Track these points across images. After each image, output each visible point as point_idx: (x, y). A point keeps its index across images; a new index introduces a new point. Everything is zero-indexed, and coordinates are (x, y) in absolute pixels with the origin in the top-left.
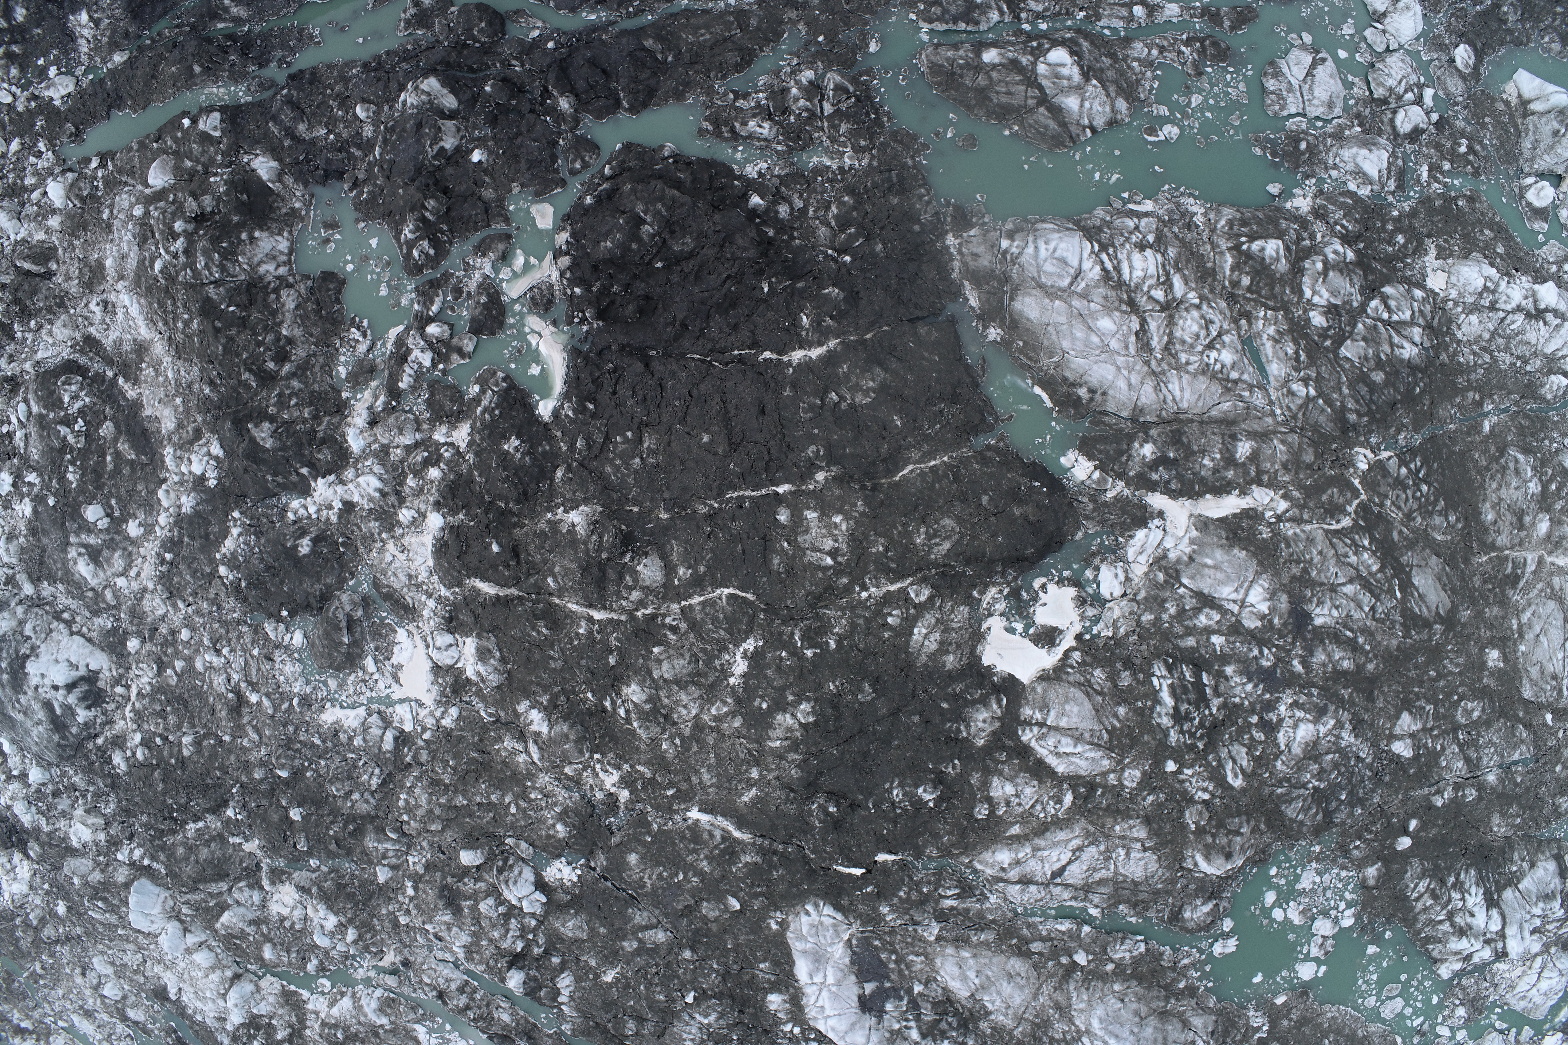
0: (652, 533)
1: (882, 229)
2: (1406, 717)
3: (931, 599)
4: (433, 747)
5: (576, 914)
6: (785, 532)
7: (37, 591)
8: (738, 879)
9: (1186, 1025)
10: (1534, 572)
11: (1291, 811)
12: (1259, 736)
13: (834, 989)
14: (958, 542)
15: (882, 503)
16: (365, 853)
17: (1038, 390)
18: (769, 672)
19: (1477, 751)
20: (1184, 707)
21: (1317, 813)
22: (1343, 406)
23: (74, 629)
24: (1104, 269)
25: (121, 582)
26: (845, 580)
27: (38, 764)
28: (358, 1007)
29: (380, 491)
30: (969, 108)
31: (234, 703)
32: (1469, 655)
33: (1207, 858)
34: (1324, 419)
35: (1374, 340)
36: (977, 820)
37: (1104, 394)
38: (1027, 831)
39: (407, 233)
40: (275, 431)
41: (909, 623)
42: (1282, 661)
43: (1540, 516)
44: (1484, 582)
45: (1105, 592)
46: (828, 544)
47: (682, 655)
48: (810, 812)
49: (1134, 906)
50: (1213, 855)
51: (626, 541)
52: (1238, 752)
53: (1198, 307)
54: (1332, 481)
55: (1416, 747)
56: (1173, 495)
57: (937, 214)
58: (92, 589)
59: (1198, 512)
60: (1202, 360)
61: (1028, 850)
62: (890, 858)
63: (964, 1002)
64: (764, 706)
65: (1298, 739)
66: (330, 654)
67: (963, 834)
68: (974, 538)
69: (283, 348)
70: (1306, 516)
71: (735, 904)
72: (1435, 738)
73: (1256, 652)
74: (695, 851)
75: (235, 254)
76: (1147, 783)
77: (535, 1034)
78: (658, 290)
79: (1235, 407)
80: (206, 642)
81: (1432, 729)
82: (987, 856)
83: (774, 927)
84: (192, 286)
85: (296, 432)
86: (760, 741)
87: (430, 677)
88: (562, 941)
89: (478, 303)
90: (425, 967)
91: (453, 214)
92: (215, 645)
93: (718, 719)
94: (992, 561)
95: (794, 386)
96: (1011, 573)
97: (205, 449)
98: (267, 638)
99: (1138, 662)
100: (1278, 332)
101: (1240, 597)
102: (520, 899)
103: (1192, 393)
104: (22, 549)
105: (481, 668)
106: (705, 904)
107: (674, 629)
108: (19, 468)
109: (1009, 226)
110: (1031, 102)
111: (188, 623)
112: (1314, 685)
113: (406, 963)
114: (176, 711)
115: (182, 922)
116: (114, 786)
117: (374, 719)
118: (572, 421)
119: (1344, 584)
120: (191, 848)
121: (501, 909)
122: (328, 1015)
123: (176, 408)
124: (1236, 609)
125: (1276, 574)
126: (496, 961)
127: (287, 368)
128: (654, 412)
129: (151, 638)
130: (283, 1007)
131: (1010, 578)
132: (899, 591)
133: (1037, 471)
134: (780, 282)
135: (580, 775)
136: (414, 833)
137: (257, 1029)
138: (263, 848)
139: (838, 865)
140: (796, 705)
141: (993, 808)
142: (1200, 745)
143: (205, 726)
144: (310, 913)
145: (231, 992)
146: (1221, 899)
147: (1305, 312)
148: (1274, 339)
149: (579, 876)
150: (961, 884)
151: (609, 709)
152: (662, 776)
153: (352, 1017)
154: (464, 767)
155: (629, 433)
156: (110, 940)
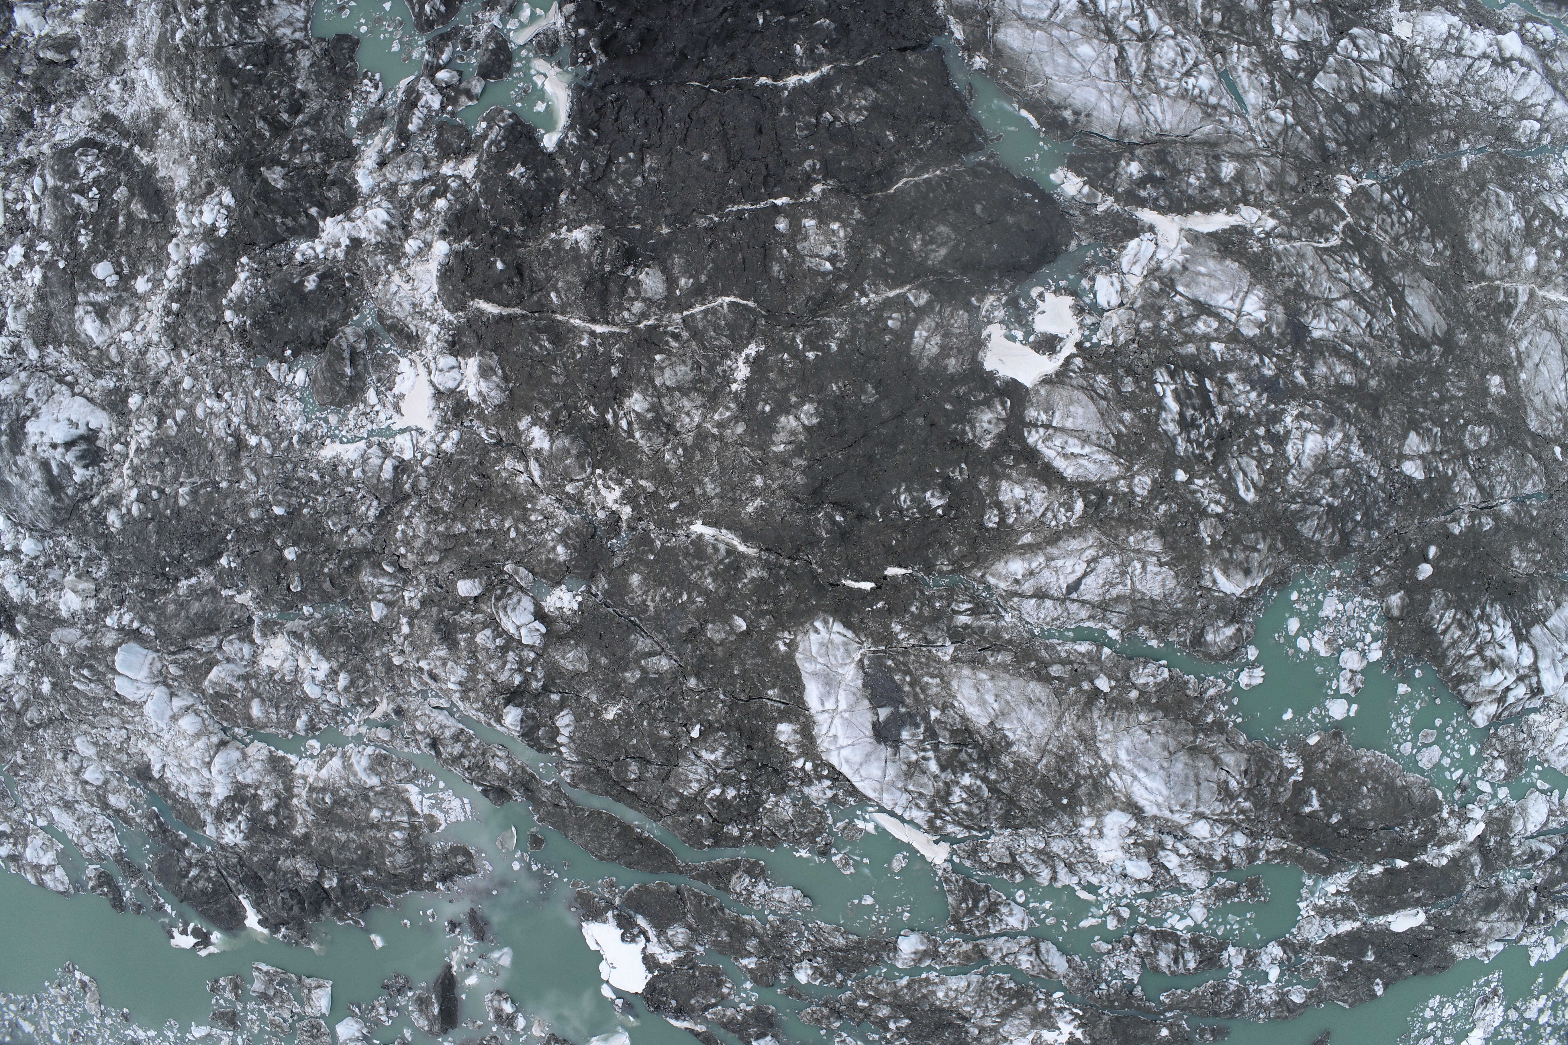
0: (654, 249)
2: (1413, 439)
3: (930, 303)
4: (433, 473)
5: (576, 644)
6: (784, 240)
7: (42, 357)
8: (744, 597)
9: (1217, 762)
10: (1527, 303)
11: (1307, 529)
12: (1268, 448)
13: (846, 715)
14: (955, 248)
15: (878, 212)
16: (360, 590)
17: (1024, 113)
18: (772, 375)
19: (1488, 478)
20: (1189, 412)
21: (1333, 534)
22: (1321, 134)
23: (77, 390)
24: (1080, 2)
25: (126, 337)
26: (844, 286)
27: (31, 536)
28: (348, 766)
29: (388, 224)
31: (233, 448)
32: (1470, 379)
33: (1225, 572)
34: (1304, 145)
35: (1345, 73)
36: (988, 530)
37: (1088, 115)
38: (1039, 540)
40: (287, 175)
41: (909, 326)
42: (1283, 370)
43: (1527, 249)
44: (1478, 309)
45: (1102, 301)
46: (827, 250)
47: (684, 362)
48: (817, 521)
49: (1154, 627)
50: (1231, 571)
51: (629, 256)
52: (1248, 465)
53: (1173, 37)
54: (1317, 203)
55: (1428, 469)
56: (1163, 211)
58: (97, 348)
59: (1188, 226)
60: (1180, 86)
61: (1041, 559)
62: (900, 571)
63: (984, 733)
64: (767, 408)
65: (1307, 451)
66: (332, 389)
67: (974, 544)
68: (970, 245)
69: (297, 101)
70: (1294, 233)
71: (741, 624)
72: (1446, 462)
73: (1256, 360)
74: (699, 568)
75: (254, 17)
76: (1157, 491)
77: (533, 786)
78: (659, 22)
79: (1216, 130)
80: (208, 388)
81: (1441, 453)
82: (999, 567)
83: (782, 648)
84: (211, 49)
85: (306, 175)
86: (764, 447)
87: (432, 403)
88: (561, 675)
89: (487, 50)
90: (419, 713)
92: (216, 390)
93: (721, 425)
94: (989, 269)
95: (789, 107)
96: (1008, 283)
97: (217, 200)
98: (269, 379)
99: (1140, 370)
100: (1252, 63)
101: (1236, 306)
102: (518, 628)
103: (1173, 115)
104: (30, 316)
105: (484, 386)
106: (710, 626)
107: (676, 337)
108: (31, 241)
111: (191, 371)
112: (1318, 397)
113: (399, 712)
114: (174, 461)
115: (168, 686)
116: (107, 548)
117: (375, 449)
118: (576, 148)
119: (1338, 299)
120: (182, 605)
121: (499, 642)
122: (317, 779)
123: (190, 167)
124: (1233, 317)
125: (1270, 286)
126: (492, 699)
127: (300, 117)
128: (655, 134)
129: (153, 392)
130: (270, 774)
131: (1007, 287)
132: (898, 296)
133: (1028, 184)
134: (774, 16)
135: (582, 493)
136: (411, 567)
137: (242, 802)
138: (254, 599)
139: (846, 578)
140: (798, 406)
141: (1003, 514)
142: (1209, 455)
143: (202, 474)
144: (302, 663)
145: (216, 760)
146: (1243, 623)
147: (1277, 46)
148: (1249, 70)
149: (580, 604)
150: (974, 598)
151: (611, 422)
152: (665, 489)
153: (341, 778)
154: (464, 492)
155: (631, 155)
156: (94, 716)
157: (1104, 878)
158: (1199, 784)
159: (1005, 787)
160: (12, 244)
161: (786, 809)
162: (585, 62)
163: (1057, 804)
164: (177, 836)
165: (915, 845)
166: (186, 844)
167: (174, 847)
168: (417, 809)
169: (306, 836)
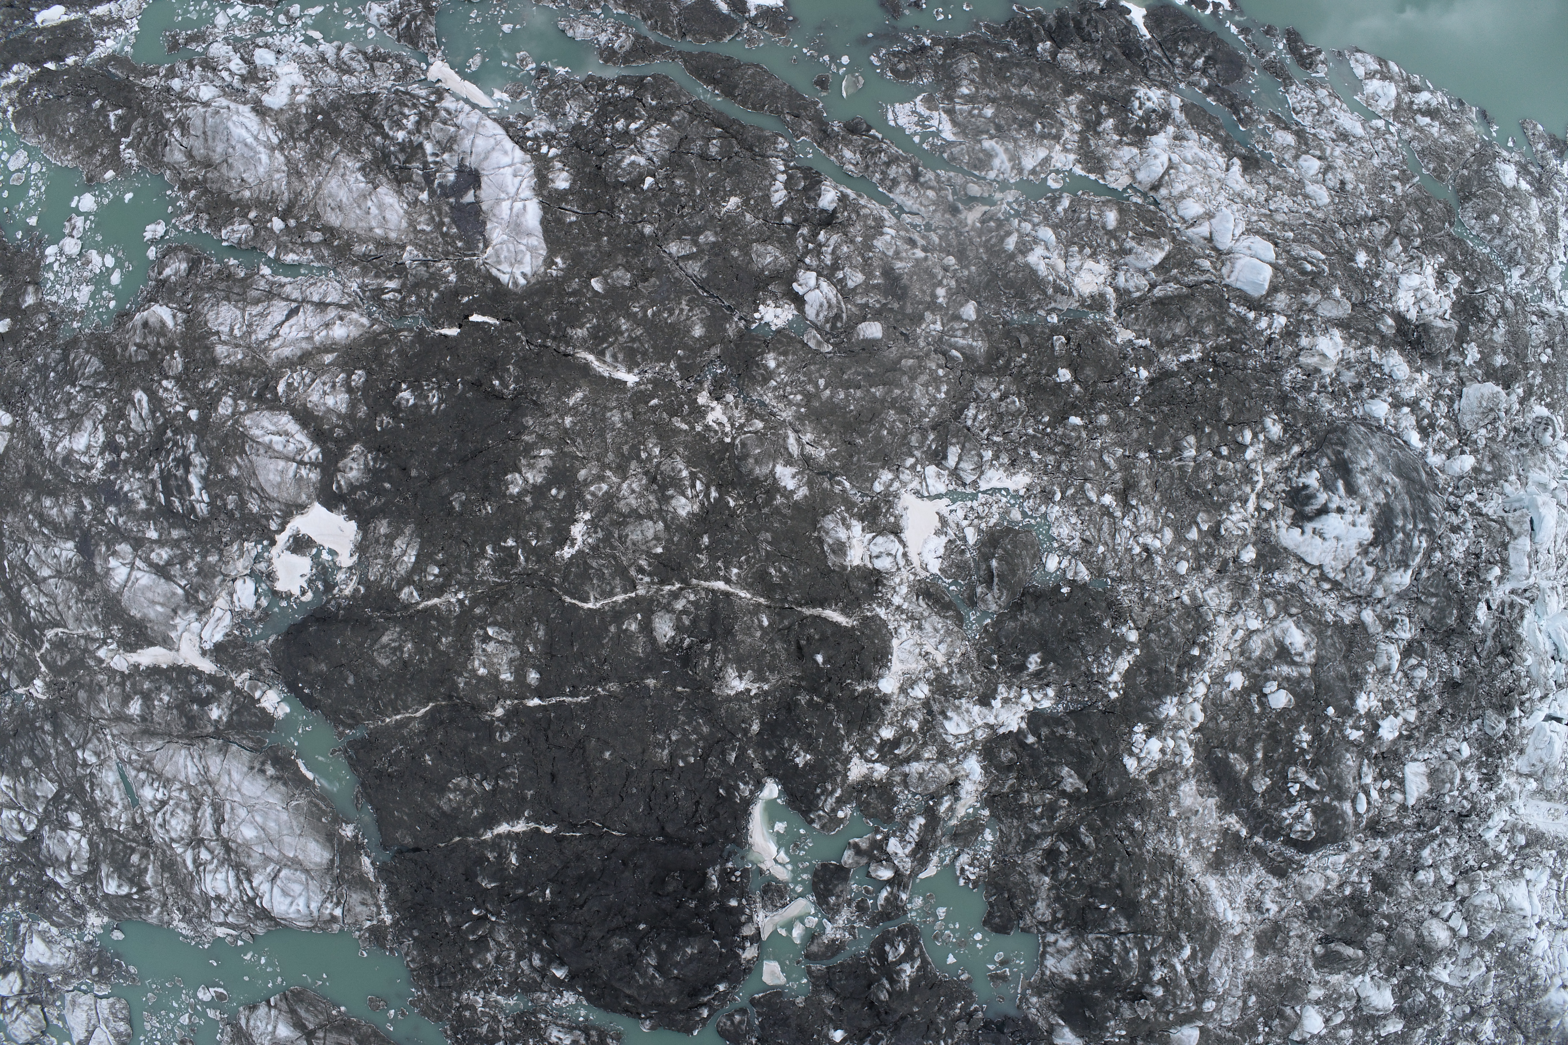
0: (664, 665)
1: (447, 935)
3: (400, 589)
4: (904, 449)
5: (763, 270)
6: (531, 661)
7: (1359, 612)
8: (592, 310)
9: (189, 154)
11: (95, 364)
12: (120, 439)
13: (503, 196)
14: (375, 642)
15: (442, 682)
16: (989, 333)
17: (310, 775)
18: (548, 525)
20: (181, 473)
21: (74, 361)
22: (55, 739)
23: (1317, 572)
24: (251, 882)
25: (1255, 624)
26: (478, 611)
27: (1378, 420)
28: (1016, 160)
29: (946, 717)
30: (375, 1034)
31: (1131, 493)
33: (163, 324)
34: (71, 728)
35: (30, 797)
36: (363, 368)
37: (252, 768)
38: (318, 357)
39: (908, 970)
40: (1059, 782)
41: (419, 566)
42: (100, 511)
45: (250, 585)
46: (491, 647)
47: (634, 544)
48: (516, 382)
49: (230, 276)
50: (158, 326)
51: (687, 658)
52: (138, 424)
53: (172, 840)
54: (63, 671)
56: (193, 670)
57: (401, 943)
58: (1291, 616)
59: (172, 654)
60: (169, 792)
61: (317, 338)
62: (446, 332)
63: (384, 180)
64: (554, 492)
65: (86, 435)
66: (1016, 548)
67: (376, 356)
68: (361, 645)
70: (82, 642)
71: (596, 284)
73: (121, 521)
74: (633, 340)
75: (1096, 962)
76: (214, 401)
77: (819, 135)
78: (648, 901)
79: (142, 747)
80: (1159, 560)
82: (354, 332)
83: (558, 260)
84: (1147, 932)
85: (1039, 780)
86: (561, 455)
87: (903, 523)
88: (780, 241)
89: (838, 897)
90: (932, 208)
91: (864, 982)
92: (1149, 557)
93: (601, 478)
94: (346, 621)
95: (524, 798)
96: (331, 607)
97: (1143, 764)
98: (1087, 563)
99: (221, 516)
100: (108, 811)
101: (134, 573)
102: (818, 287)
103: (177, 763)
104: (1372, 660)
105: (842, 534)
106: (627, 283)
107: (641, 570)
108: (1370, 743)
109: (336, 927)
110: (320, 1034)
111: (1179, 581)
112: (74, 485)
114: (1201, 485)
115: (1215, 249)
116: (1284, 398)
117: (969, 479)
118: (742, 778)
119: (50, 578)
120: (1196, 332)
121: (840, 275)
122: (1051, 148)
123: (1178, 804)
124: (138, 563)
125: (106, 591)
126: (850, 218)
127: (1046, 844)
128: (658, 784)
129: (1225, 563)
130: (1105, 156)
131: (332, 603)
132: (429, 599)
133: (309, 703)
134: (536, 897)
135: (747, 420)
136: (933, 355)
137: (1137, 130)
138: (1111, 334)
139: (494, 325)
140: (523, 492)
141: (347, 383)
142: (169, 433)
143: (1166, 468)
144: (1061, 265)
145: (1161, 171)
146: (156, 280)
147: (86, 826)
148: (112, 805)
149: (757, 311)
150: (381, 304)
151: (713, 489)
152: (661, 419)
153: (1023, 147)
154: (872, 428)
155: (681, 764)
156: (1304, 224)
157: (295, 49)
158: (204, 133)
159: (368, 129)
160: (1394, 742)
161: (572, 111)
162: (733, 871)
163: (326, 114)
164: (1218, 100)
165: (458, 78)
166: (1208, 91)
167: (1223, 90)
168: (944, 115)
169: (1068, 92)
